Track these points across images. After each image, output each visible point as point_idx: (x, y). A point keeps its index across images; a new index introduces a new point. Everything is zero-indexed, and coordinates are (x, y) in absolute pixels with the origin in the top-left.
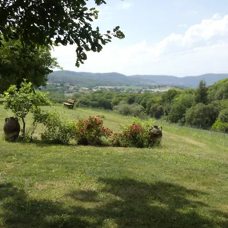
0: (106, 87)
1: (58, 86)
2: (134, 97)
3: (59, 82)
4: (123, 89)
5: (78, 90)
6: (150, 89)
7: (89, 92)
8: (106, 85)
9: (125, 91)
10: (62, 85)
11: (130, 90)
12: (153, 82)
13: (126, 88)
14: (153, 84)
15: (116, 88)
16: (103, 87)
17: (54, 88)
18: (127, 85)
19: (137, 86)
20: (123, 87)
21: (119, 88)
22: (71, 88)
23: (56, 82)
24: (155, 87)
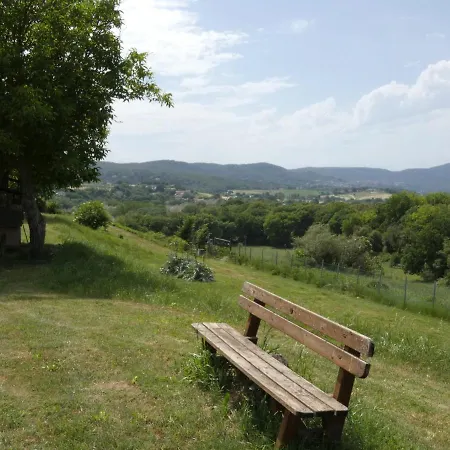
0: (247, 192)
1: (151, 191)
2: (312, 212)
3: (155, 183)
4: (281, 196)
5: (192, 198)
6: (336, 194)
7: (215, 202)
8: (248, 188)
9: (285, 200)
10: (160, 189)
11: (295, 196)
12: (340, 180)
13: (288, 193)
14: (341, 185)
15: (268, 194)
16: (241, 192)
17: (146, 195)
18: (290, 188)
19: (309, 188)
20: (282, 190)
21: (273, 193)
22: (180, 194)
23: (149, 184)
24: (346, 191)
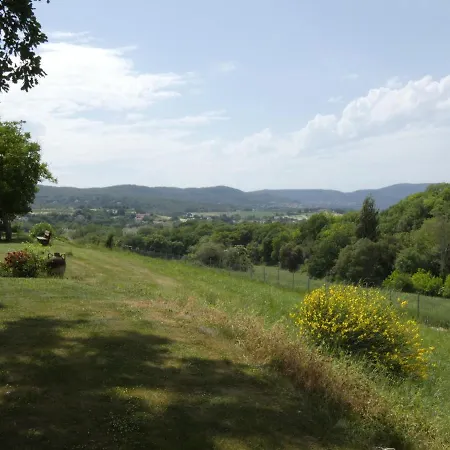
0: (205, 214)
1: (113, 215)
2: (251, 232)
3: (116, 208)
4: (238, 217)
5: (152, 221)
6: (289, 214)
7: (170, 224)
8: (207, 211)
9: (241, 221)
10: (121, 213)
11: (251, 218)
12: (296, 201)
13: (244, 215)
14: (295, 206)
15: (225, 215)
16: (199, 215)
17: (106, 219)
18: (247, 210)
19: (266, 210)
20: (238, 212)
21: (229, 214)
22: (139, 218)
23: (111, 208)
24: (300, 212)
